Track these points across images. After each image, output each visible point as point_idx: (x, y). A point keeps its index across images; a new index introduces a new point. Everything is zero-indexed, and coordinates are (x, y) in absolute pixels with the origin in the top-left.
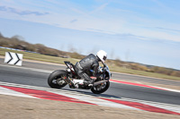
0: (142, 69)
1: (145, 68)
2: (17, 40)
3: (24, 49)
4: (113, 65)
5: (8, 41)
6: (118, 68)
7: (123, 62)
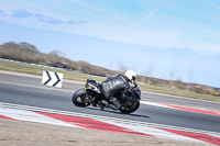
0: (208, 93)
1: (213, 91)
2: (56, 56)
3: (65, 67)
4: (173, 87)
5: (45, 58)
6: (179, 91)
7: (185, 84)
